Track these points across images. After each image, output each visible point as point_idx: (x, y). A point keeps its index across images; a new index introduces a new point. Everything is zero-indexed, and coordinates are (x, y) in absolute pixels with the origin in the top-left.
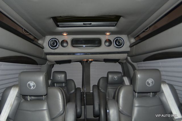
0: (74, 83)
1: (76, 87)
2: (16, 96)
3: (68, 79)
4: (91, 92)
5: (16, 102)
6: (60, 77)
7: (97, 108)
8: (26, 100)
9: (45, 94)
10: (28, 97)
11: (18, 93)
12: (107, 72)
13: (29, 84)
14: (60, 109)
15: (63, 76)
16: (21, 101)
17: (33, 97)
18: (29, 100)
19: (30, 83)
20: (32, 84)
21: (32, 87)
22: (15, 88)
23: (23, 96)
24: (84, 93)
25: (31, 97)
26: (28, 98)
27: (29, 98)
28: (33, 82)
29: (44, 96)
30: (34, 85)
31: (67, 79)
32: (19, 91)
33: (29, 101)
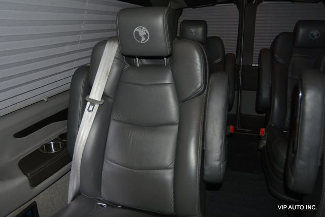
0: (223, 43)
1: (226, 53)
2: (115, 58)
3: (210, 37)
4: (253, 65)
5: (115, 70)
6: (194, 32)
7: (265, 95)
8: (133, 65)
9: (169, 53)
10: (136, 61)
11: (117, 51)
12: (296, 22)
13: (137, 33)
14: (198, 85)
15: (200, 30)
16: (124, 67)
17: (145, 61)
18: (138, 65)
19: (138, 30)
20: (142, 31)
21: (143, 39)
22: (112, 43)
23: (126, 58)
24: (239, 66)
25: (141, 61)
26: (136, 63)
27: (138, 62)
28: (144, 28)
29: (165, 59)
30: (146, 33)
31: (208, 35)
32: (119, 47)
33: (138, 67)
